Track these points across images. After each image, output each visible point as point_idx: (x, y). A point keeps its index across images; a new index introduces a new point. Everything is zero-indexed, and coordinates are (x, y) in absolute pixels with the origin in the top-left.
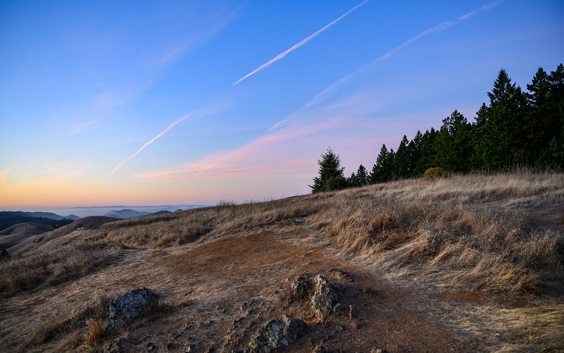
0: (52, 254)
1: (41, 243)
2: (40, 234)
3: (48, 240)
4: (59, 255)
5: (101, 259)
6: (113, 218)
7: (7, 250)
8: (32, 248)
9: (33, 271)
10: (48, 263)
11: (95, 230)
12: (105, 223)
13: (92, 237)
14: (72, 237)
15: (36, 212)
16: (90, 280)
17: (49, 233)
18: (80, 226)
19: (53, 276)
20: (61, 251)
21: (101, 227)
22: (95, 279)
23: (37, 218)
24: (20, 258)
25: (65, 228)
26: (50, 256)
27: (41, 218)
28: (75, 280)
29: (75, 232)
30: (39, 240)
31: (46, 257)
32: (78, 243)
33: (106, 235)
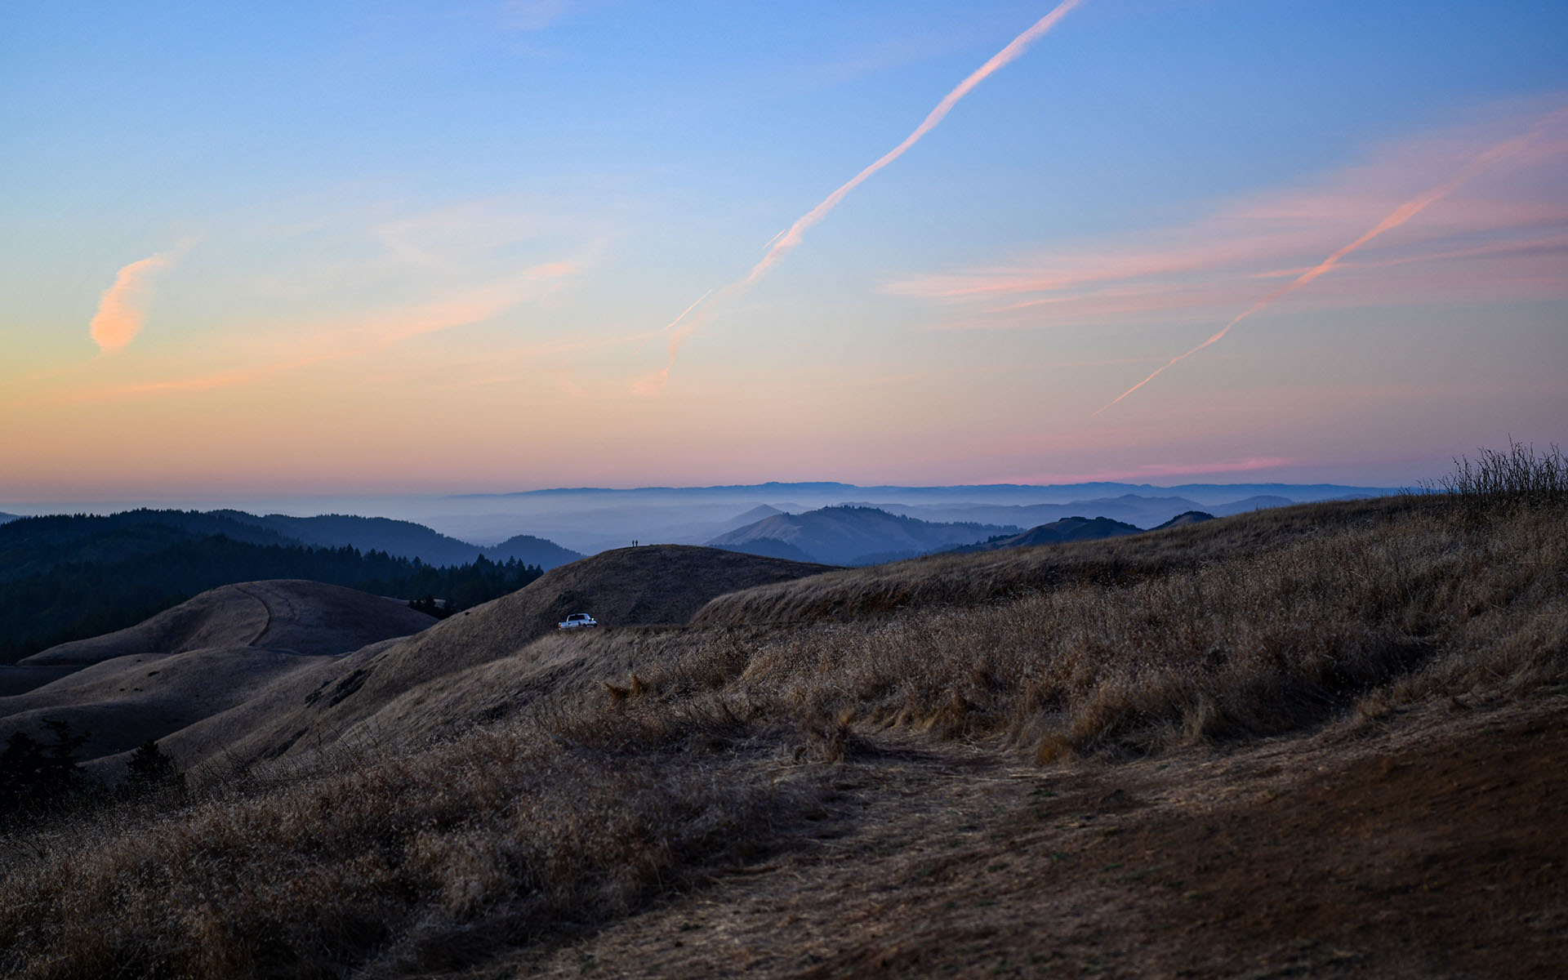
0: (433, 774)
1: (353, 709)
2: (346, 649)
3: (394, 689)
4: (470, 780)
5: (714, 816)
6: (771, 562)
7: (163, 742)
8: (300, 734)
9: (326, 874)
10: (409, 825)
11: (663, 636)
12: (723, 591)
13: (653, 670)
14: (532, 671)
15: (320, 518)
16: (656, 946)
17: (399, 648)
18: (573, 604)
19: (443, 907)
20: (481, 759)
21: (698, 615)
22: (685, 938)
23: (325, 554)
24: (249, 789)
25: (486, 618)
26: (415, 784)
27: (348, 554)
28: (568, 939)
29: (548, 642)
30: (343, 685)
31: (396, 787)
32: (580, 711)
33: (736, 665)
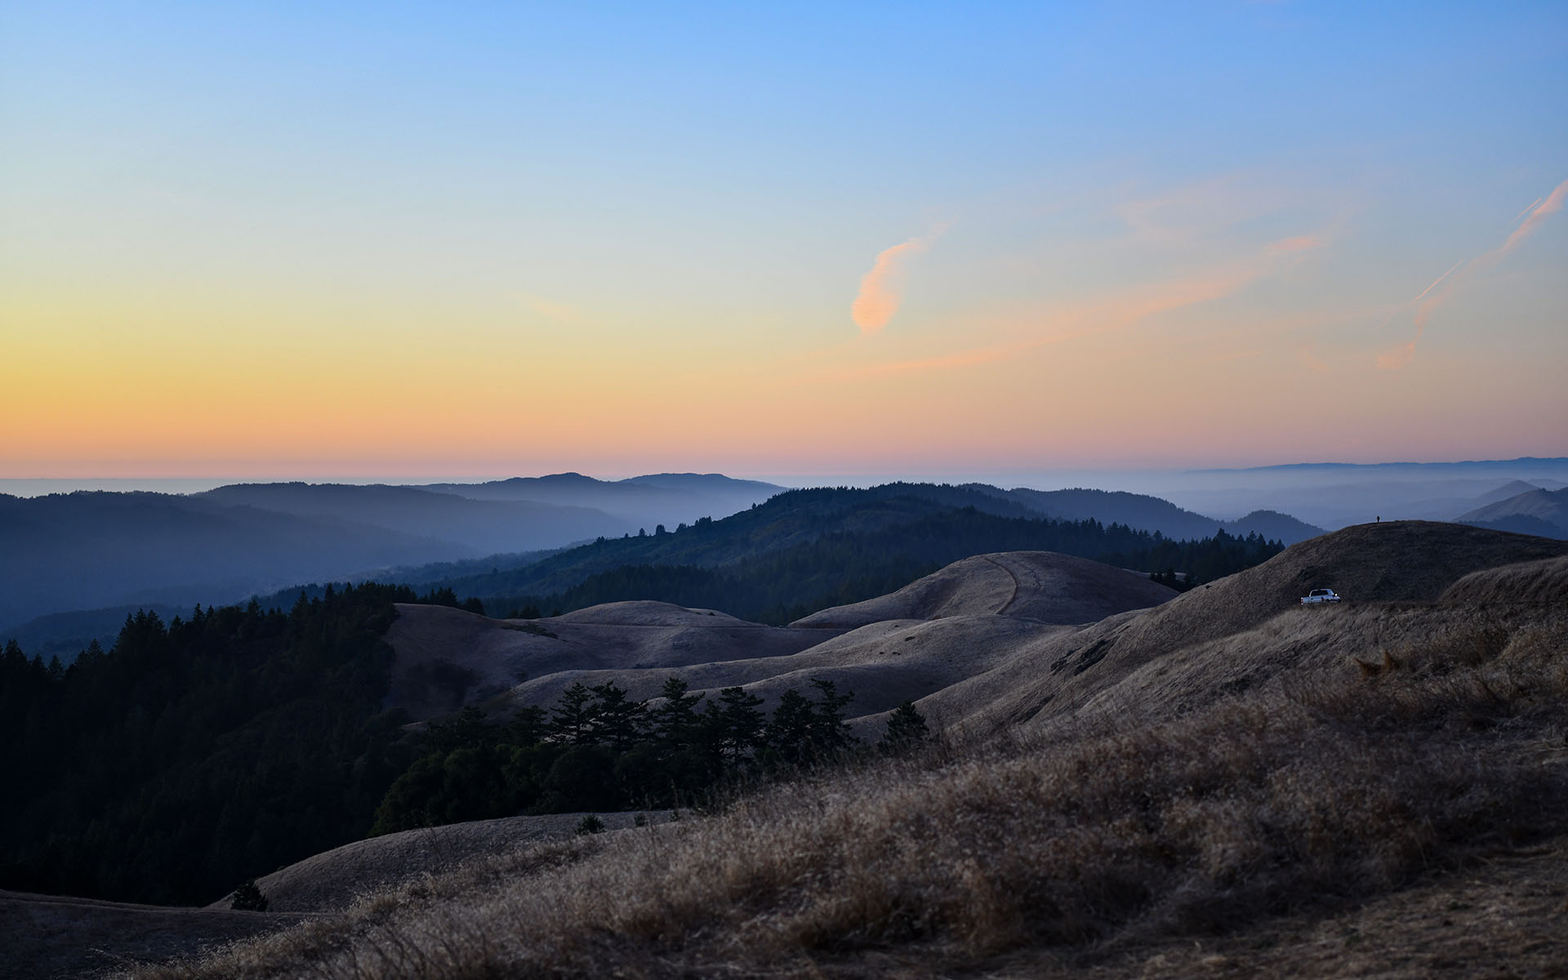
0: (1186, 742)
1: (1097, 678)
2: (1089, 619)
3: (1136, 659)
4: (1223, 750)
5: (1479, 796)
6: (1526, 539)
7: (918, 703)
8: (1046, 700)
9: (1085, 835)
10: (1165, 791)
11: (1411, 613)
12: (1474, 568)
13: (1404, 649)
14: (1275, 645)
15: (1064, 492)
16: (1424, 924)
17: (1141, 621)
18: (1314, 580)
19: (1202, 872)
20: (1232, 730)
21: (1447, 592)
22: (1454, 917)
23: (1070, 528)
24: (1008, 749)
25: (1226, 591)
26: (1169, 751)
27: (1091, 527)
28: (1330, 911)
29: (1290, 616)
30: (1086, 655)
31: (1150, 753)
32: (1334, 684)
33: (1493, 644)
